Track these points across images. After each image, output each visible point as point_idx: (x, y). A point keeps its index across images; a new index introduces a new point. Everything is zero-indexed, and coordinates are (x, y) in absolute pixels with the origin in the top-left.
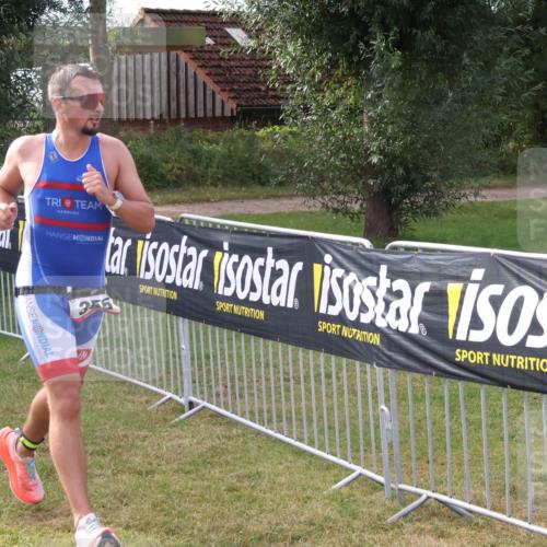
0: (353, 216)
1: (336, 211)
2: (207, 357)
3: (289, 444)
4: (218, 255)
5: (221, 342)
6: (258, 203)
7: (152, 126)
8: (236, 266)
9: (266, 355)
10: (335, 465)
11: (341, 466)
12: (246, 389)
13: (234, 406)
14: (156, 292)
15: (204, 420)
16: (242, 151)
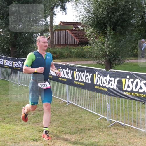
0: (103, 65)
1: (99, 64)
2: (72, 93)
3: (88, 111)
4: (75, 72)
5: (75, 90)
7: (62, 46)
8: (78, 74)
9: (84, 93)
10: (97, 115)
11: (99, 115)
12: (80, 99)
13: (77, 103)
14: (62, 79)
15: (71, 106)
16: (80, 51)
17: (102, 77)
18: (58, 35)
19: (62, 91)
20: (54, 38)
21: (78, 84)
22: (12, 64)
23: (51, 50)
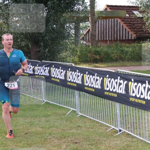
2: (125, 116)
4: (130, 83)
5: (130, 111)
7: (108, 42)
12: (138, 126)
13: (134, 132)
14: (110, 94)
15: (124, 136)
16: (138, 51)
18: (102, 26)
19: (110, 113)
20: (96, 31)
21: (136, 103)
22: (34, 70)
23: (92, 48)
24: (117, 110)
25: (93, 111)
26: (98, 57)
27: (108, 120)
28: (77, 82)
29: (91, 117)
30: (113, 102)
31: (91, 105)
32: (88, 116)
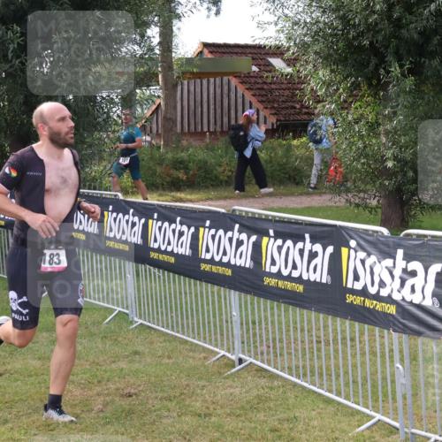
0: (371, 209)
1: (357, 206)
2: (254, 323)
3: (320, 395)
5: (265, 311)
6: (293, 199)
7: (208, 136)
8: (280, 248)
9: (302, 321)
10: (358, 412)
11: (364, 413)
12: (285, 349)
13: (276, 363)
14: (214, 269)
15: (251, 373)
16: (281, 157)
17: (373, 258)
18: (192, 97)
19: (214, 317)
20: (175, 108)
21: (281, 289)
23: (167, 153)
24: (233, 309)
25: (172, 312)
26: (181, 175)
27: (210, 336)
28: (129, 240)
29: (167, 328)
30: (222, 289)
31: (165, 298)
32: (158, 325)
